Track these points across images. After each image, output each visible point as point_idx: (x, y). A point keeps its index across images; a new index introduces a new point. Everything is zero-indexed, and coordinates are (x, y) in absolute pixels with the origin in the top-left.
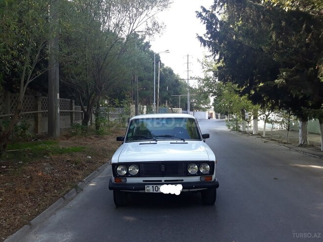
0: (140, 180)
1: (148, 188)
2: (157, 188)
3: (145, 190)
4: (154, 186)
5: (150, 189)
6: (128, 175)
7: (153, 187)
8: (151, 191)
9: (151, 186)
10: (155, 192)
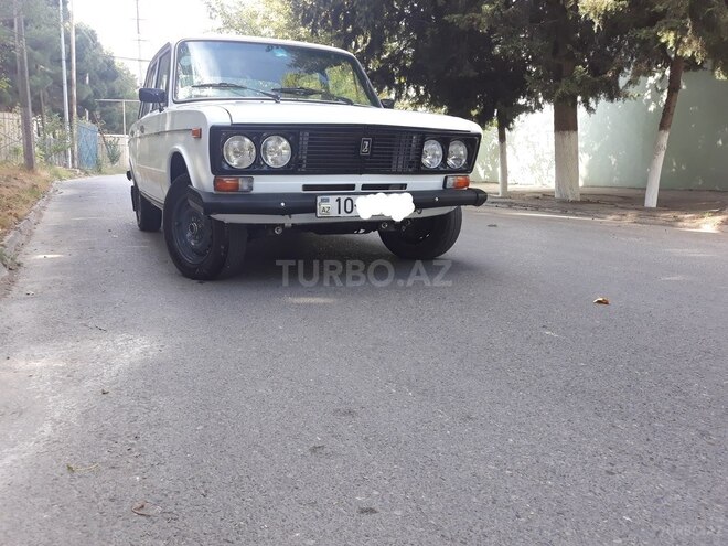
0: (294, 184)
1: (324, 205)
2: (349, 202)
3: (315, 211)
4: (343, 198)
5: (329, 208)
6: (259, 168)
7: (339, 200)
8: (334, 213)
9: (333, 199)
10: (343, 214)
